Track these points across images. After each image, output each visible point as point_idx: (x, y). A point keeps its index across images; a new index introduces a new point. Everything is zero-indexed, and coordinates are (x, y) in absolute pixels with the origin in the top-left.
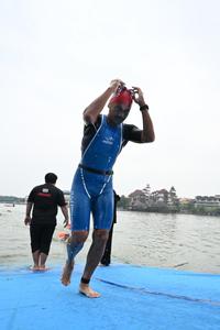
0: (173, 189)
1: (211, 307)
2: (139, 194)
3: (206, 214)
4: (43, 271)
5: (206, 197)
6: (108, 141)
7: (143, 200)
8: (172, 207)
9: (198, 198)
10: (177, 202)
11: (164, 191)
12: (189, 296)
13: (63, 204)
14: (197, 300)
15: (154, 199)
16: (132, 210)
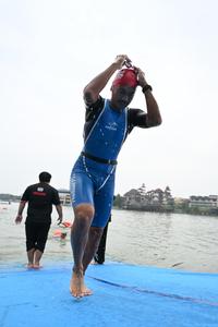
0: (168, 188)
1: (200, 305)
2: (134, 194)
3: (200, 214)
4: (37, 269)
5: (200, 197)
6: (112, 126)
7: (138, 200)
8: (167, 207)
9: (193, 197)
10: (171, 202)
11: (159, 191)
12: (179, 294)
13: (58, 203)
14: (187, 299)
15: (150, 198)
16: (128, 209)
